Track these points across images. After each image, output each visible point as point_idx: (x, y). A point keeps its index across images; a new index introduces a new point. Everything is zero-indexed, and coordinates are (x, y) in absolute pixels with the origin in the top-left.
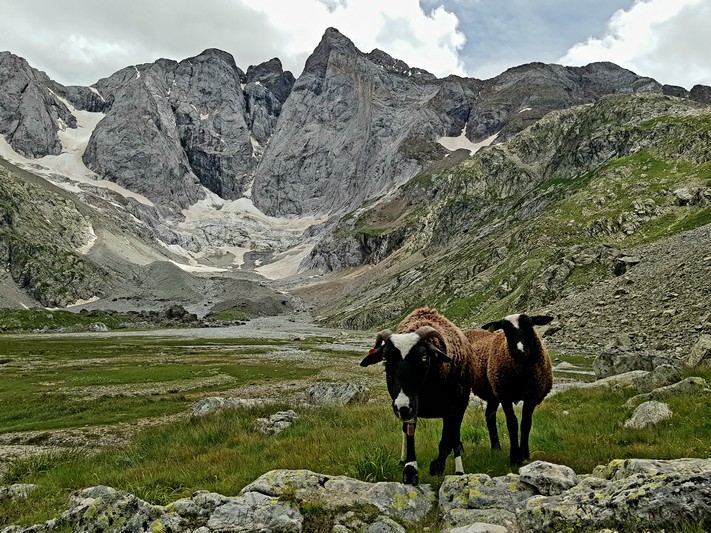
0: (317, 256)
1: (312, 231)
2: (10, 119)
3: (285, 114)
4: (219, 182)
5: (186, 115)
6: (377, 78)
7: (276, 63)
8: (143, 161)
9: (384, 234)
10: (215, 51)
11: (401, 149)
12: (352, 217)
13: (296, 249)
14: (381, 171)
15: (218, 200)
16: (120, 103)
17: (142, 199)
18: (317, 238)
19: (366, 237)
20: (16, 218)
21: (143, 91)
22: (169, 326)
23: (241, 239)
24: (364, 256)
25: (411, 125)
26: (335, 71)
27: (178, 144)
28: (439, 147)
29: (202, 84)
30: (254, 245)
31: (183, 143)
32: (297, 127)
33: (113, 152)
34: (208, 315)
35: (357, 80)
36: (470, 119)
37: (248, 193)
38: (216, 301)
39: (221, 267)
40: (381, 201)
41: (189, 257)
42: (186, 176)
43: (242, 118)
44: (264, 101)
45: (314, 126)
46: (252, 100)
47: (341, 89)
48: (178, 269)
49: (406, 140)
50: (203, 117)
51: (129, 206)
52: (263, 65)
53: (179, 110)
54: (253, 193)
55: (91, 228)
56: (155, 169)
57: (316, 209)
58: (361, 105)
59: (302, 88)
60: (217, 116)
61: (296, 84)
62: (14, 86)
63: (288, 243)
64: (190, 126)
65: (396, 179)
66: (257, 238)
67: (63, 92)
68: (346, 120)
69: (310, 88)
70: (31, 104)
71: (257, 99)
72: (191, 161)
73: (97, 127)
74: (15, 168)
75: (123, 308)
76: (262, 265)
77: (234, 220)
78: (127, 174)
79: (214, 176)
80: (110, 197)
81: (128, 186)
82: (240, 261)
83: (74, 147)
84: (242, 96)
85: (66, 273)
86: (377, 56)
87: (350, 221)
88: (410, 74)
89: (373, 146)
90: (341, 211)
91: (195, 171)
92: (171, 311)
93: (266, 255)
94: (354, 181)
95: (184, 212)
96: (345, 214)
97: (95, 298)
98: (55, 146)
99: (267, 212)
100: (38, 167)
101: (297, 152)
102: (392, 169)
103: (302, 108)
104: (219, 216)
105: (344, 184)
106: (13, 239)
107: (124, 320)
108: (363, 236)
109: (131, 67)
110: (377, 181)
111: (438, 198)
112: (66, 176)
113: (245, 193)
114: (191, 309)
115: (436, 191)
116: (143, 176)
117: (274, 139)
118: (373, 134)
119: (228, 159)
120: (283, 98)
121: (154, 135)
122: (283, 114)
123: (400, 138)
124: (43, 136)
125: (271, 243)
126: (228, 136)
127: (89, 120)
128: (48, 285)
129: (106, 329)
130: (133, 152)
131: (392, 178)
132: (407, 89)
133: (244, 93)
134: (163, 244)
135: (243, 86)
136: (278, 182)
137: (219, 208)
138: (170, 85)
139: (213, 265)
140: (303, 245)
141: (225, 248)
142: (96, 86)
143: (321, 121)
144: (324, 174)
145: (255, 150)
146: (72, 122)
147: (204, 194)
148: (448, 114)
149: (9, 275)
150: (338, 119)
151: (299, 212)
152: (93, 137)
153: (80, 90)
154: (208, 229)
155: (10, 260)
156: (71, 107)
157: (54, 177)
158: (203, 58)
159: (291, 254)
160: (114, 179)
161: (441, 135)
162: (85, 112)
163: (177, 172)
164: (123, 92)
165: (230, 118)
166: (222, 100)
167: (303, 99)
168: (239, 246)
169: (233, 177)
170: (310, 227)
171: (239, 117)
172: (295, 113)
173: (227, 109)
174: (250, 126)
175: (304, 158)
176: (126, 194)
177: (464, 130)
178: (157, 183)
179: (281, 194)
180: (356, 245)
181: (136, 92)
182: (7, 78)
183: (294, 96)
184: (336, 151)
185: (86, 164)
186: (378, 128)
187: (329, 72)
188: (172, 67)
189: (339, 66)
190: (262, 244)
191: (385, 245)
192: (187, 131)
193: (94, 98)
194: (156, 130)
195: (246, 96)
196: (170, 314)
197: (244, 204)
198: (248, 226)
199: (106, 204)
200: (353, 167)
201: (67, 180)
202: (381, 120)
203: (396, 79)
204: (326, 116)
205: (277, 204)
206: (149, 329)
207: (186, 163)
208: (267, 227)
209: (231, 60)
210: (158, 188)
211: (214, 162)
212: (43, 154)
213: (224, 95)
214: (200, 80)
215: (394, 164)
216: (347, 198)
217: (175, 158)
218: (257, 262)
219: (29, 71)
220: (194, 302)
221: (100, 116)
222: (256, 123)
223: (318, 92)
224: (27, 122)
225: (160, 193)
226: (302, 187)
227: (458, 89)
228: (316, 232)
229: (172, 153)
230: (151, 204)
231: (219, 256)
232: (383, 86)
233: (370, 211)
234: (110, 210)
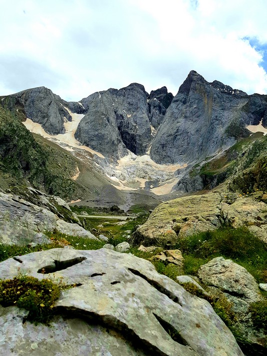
0: (181, 185)
1: (179, 172)
2: (44, 117)
3: (168, 114)
4: (135, 147)
5: (121, 115)
6: (215, 95)
7: (164, 89)
8: (101, 137)
9: (215, 175)
10: (136, 84)
11: (227, 131)
12: (199, 166)
13: (170, 180)
14: (215, 143)
15: (134, 156)
16: (92, 109)
17: (100, 155)
18: (181, 176)
19: (206, 176)
20: (47, 163)
21: (102, 104)
22: (112, 214)
23: (144, 175)
24: (204, 186)
25: (232, 119)
26: (194, 92)
27: (117, 129)
28: (247, 131)
29: (129, 100)
30: (150, 178)
31: (119, 128)
32: (173, 120)
33: (87, 133)
34: (128, 211)
35: (205, 97)
36: (264, 116)
37: (148, 152)
38: (132, 204)
39: (134, 188)
40: (214, 158)
41: (120, 183)
42: (120, 144)
43: (147, 116)
44: (158, 108)
45: (182, 120)
46: (152, 107)
47: (196, 101)
48: (115, 188)
49: (229, 127)
50: (129, 116)
51: (94, 158)
52: (158, 90)
53: (118, 113)
54: (151, 152)
55: (77, 168)
56: (106, 141)
57: (181, 160)
58: (206, 109)
59: (177, 101)
60: (135, 115)
61: (174, 99)
62: (46, 102)
63: (167, 177)
64: (122, 120)
65: (223, 147)
66: (152, 174)
67: (67, 104)
68: (198, 117)
69: (181, 101)
70: (53, 111)
71: (155, 107)
72: (122, 137)
73: (81, 121)
74: (46, 140)
75: (92, 205)
76: (154, 188)
77: (141, 165)
78: (93, 143)
79: (133, 145)
80: (86, 154)
81: (94, 149)
82: (143, 186)
83: (71, 130)
84: (147, 105)
85: (67, 188)
86: (216, 84)
87: (198, 168)
88: (233, 92)
89: (211, 130)
90: (194, 162)
91: (124, 142)
92: (112, 208)
93: (156, 183)
94: (201, 147)
95: (118, 161)
96: (196, 164)
97: (79, 200)
98: (62, 130)
99: (157, 162)
100: (55, 139)
101: (173, 133)
102: (221, 142)
103: (176, 111)
104: (134, 163)
105: (196, 149)
106: (46, 172)
107: (93, 211)
108: (204, 176)
109: (97, 92)
110: (213, 147)
111: (245, 157)
112: (67, 143)
113: (147, 153)
114: (121, 207)
115: (243, 154)
116: (100, 144)
117: (162, 126)
118: (212, 124)
119: (140, 136)
120: (167, 105)
121: (106, 125)
122: (167, 114)
123: (226, 126)
124: (57, 125)
125: (158, 177)
126: (140, 125)
127: (77, 118)
128: (59, 194)
129: (87, 214)
130: (97, 133)
131: (221, 146)
132: (231, 101)
133: (148, 104)
134: (108, 176)
135: (148, 101)
136: (163, 147)
137: (134, 159)
138: (114, 101)
139: (131, 187)
140: (174, 179)
141: (137, 179)
142: (81, 102)
143: (186, 117)
144: (186, 144)
145: (152, 131)
146: (70, 119)
147: (128, 153)
148: (253, 113)
149: (44, 188)
150: (196, 115)
151: (173, 162)
152: (79, 126)
153: (74, 104)
154: (129, 170)
155: (44, 182)
156: (70, 112)
157: (62, 144)
158: (130, 87)
159: (168, 183)
160: (87, 145)
161: (248, 124)
162: (76, 114)
163: (116, 142)
164: (93, 105)
165: (141, 116)
166: (138, 108)
167: (177, 107)
168: (143, 178)
169: (141, 145)
170: (178, 170)
171: (145, 116)
172: (173, 113)
173: (140, 112)
174: (151, 120)
175: (176, 135)
176: (93, 152)
177: (261, 122)
178: (107, 147)
179: (164, 153)
180: (200, 180)
181: (99, 105)
182: (43, 99)
183: (173, 105)
184: (193, 132)
185: (76, 138)
186: (214, 121)
187: (191, 93)
188: (115, 92)
189: (196, 90)
190: (154, 178)
191: (215, 181)
192: (121, 123)
193: (80, 107)
194: (107, 122)
195: (149, 105)
197: (146, 158)
198: (148, 169)
199: (84, 157)
200: (201, 141)
201: (68, 145)
202: (217, 117)
203: (225, 96)
204: (188, 115)
205: (162, 156)
207: (119, 138)
208: (157, 169)
209: (142, 88)
210: (107, 150)
211: (133, 138)
212: (57, 133)
213: (139, 105)
214: (128, 98)
215: (222, 140)
216: (197, 156)
217: (115, 135)
218: (151, 186)
219: (52, 95)
220: (122, 204)
221: (82, 116)
222: (153, 119)
223: (184, 103)
224: (51, 119)
225: (107, 152)
226: (175, 150)
227: (258, 101)
228: (181, 172)
229: (114, 133)
230: (104, 157)
231: (133, 183)
232: (218, 100)
233: (209, 163)
234: (86, 159)
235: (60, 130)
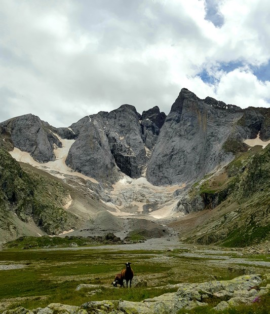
0: (181, 206)
1: (177, 193)
2: (32, 145)
3: (162, 134)
4: (130, 170)
5: (113, 138)
6: (209, 111)
7: (156, 109)
8: (93, 162)
9: (216, 193)
10: (126, 105)
11: (224, 147)
12: (198, 185)
13: (169, 202)
14: (213, 160)
15: (130, 179)
16: (82, 134)
17: (93, 181)
18: (181, 197)
19: (206, 194)
20: (36, 192)
21: (92, 128)
22: (106, 244)
23: (141, 198)
24: (206, 205)
25: (228, 135)
26: (186, 110)
27: (110, 152)
28: (244, 145)
29: (120, 122)
30: (148, 201)
31: (112, 152)
32: (168, 140)
33: (79, 158)
34: (126, 238)
35: (198, 114)
36: (261, 129)
37: (144, 175)
38: (130, 230)
39: (132, 213)
40: (214, 175)
41: (116, 208)
42: (114, 168)
43: (140, 138)
44: (151, 128)
45: (177, 139)
46: (145, 128)
47: (190, 119)
48: (111, 215)
49: (226, 142)
50: (121, 138)
51: (87, 184)
52: (150, 110)
53: (110, 136)
54: (146, 174)
55: (70, 196)
56: (99, 165)
57: (179, 181)
58: (201, 126)
59: (170, 120)
60: (128, 137)
61: (167, 118)
62: (34, 130)
63: (165, 199)
64: (115, 143)
65: (221, 163)
66: (150, 197)
67: (56, 130)
68: (193, 134)
69: (174, 120)
70: (42, 139)
71: (147, 127)
72: (116, 161)
73: (72, 147)
74: (35, 168)
75: (85, 235)
76: (152, 211)
77: (138, 189)
78: (86, 168)
79: (128, 168)
80: (79, 180)
81: (87, 174)
82: (141, 210)
83: (61, 157)
84: (140, 126)
85: (58, 218)
86: (209, 100)
87: (197, 187)
88: (227, 108)
89: (208, 146)
90: (192, 182)
91: (118, 165)
92: (107, 236)
93: (152, 206)
94: (199, 166)
95: (113, 186)
96: (194, 183)
97: (72, 230)
98: (52, 157)
99: (154, 184)
100: (45, 167)
101: (168, 152)
102: (219, 158)
103: (170, 130)
104: (130, 187)
105: (193, 167)
106: (34, 202)
107: (86, 241)
108: (204, 194)
109: (87, 116)
110: (211, 165)
111: (245, 172)
112: (58, 171)
113: (143, 175)
114: (117, 235)
115: (244, 169)
116: (93, 169)
117: (156, 146)
118: (208, 140)
119: (134, 158)
120: (160, 125)
121: (98, 148)
122: (161, 134)
123: (223, 142)
124: (47, 152)
125: (157, 199)
126: (133, 147)
127: (68, 144)
128: (50, 224)
129: (77, 246)
130: (89, 158)
131: (219, 163)
132: (226, 116)
133: (141, 125)
134: (104, 202)
135: (140, 121)
136: (159, 168)
137: (130, 183)
138: (105, 124)
139: (128, 212)
140: (173, 200)
141: (134, 203)
142: (71, 127)
143: (180, 136)
144: (183, 163)
145: (147, 153)
146: (60, 145)
147: (123, 176)
148: (249, 127)
149: (32, 220)
150: (189, 134)
151: (170, 183)
152: (70, 151)
153: (64, 129)
154: (125, 194)
155: (33, 213)
156: (59, 138)
157: (52, 172)
158: (120, 109)
159: (167, 205)
160: (80, 171)
161: (246, 138)
162: (66, 140)
163: (109, 166)
164: (83, 129)
165: (134, 138)
166: (130, 129)
167: (171, 126)
168: (141, 202)
169: (136, 167)
170: (177, 191)
172: (167, 133)
173: (133, 133)
174: (144, 141)
175: (172, 155)
176: (86, 178)
177: (258, 135)
178: (100, 172)
179: (161, 175)
180: (201, 199)
181: (90, 128)
182: (30, 126)
183: (166, 124)
184: (189, 151)
185: (67, 165)
186: (210, 137)
187: (184, 111)
188: (106, 115)
189: (189, 107)
190: (152, 200)
191: (217, 199)
192: (114, 146)
193: (70, 133)
194: (99, 146)
195: (142, 126)
196: (107, 238)
197: (142, 180)
198: (145, 192)
199: (76, 184)
200: (198, 159)
201: (58, 173)
202: (212, 133)
203: (219, 111)
204: (183, 133)
205: (158, 178)
206: (97, 245)
207: (114, 161)
208: (154, 192)
209: (134, 109)
210: (101, 174)
211: (127, 160)
212: (47, 161)
213: (131, 126)
214: (119, 120)
215: (220, 156)
216: (195, 175)
217: (108, 159)
218: (150, 210)
219: (40, 122)
220: (120, 231)
221: (73, 141)
222: (147, 139)
223: (178, 121)
224: (40, 146)
225: (101, 177)
226: (171, 170)
227: (254, 114)
228: (180, 193)
229: (107, 157)
230: (98, 183)
231: (130, 207)
232: (212, 116)
233: (208, 181)
234: (79, 186)
235: (50, 158)
